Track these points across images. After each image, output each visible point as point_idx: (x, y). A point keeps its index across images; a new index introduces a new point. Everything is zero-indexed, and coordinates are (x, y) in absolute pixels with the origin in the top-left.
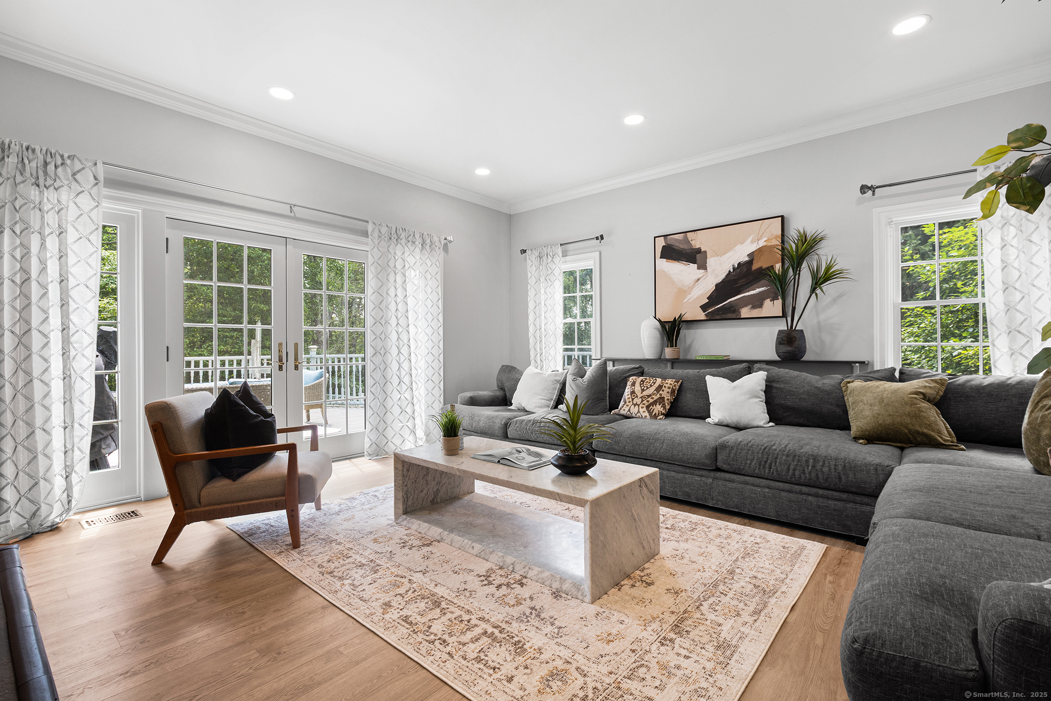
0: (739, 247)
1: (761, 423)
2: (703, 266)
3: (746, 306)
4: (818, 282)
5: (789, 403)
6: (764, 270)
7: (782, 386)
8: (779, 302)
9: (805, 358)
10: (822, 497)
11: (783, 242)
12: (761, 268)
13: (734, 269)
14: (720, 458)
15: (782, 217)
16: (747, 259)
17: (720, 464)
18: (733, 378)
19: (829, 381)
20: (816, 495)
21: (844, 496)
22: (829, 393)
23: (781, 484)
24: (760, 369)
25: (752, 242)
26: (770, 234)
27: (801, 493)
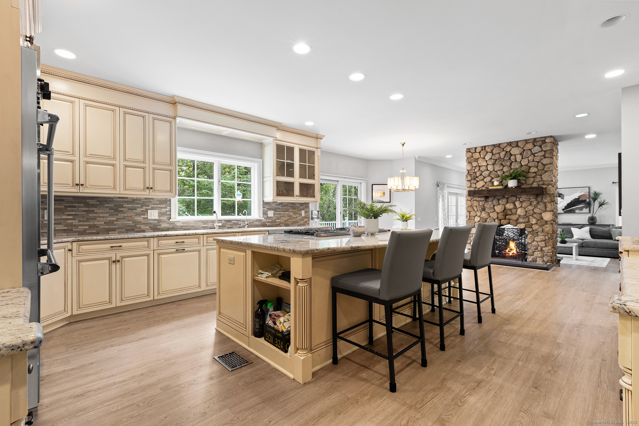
0: (575, 194)
1: (589, 238)
2: (563, 198)
3: (577, 210)
4: (601, 205)
5: (596, 234)
6: (583, 200)
7: (594, 230)
8: (588, 209)
9: (596, 224)
10: (609, 250)
11: (589, 193)
12: (582, 200)
13: (574, 200)
14: (583, 244)
15: (589, 187)
16: (578, 197)
17: (583, 246)
18: (580, 228)
19: (606, 229)
20: (607, 250)
21: (613, 250)
22: (606, 231)
23: (599, 249)
24: (587, 226)
25: (580, 193)
26: (585, 192)
27: (604, 250)
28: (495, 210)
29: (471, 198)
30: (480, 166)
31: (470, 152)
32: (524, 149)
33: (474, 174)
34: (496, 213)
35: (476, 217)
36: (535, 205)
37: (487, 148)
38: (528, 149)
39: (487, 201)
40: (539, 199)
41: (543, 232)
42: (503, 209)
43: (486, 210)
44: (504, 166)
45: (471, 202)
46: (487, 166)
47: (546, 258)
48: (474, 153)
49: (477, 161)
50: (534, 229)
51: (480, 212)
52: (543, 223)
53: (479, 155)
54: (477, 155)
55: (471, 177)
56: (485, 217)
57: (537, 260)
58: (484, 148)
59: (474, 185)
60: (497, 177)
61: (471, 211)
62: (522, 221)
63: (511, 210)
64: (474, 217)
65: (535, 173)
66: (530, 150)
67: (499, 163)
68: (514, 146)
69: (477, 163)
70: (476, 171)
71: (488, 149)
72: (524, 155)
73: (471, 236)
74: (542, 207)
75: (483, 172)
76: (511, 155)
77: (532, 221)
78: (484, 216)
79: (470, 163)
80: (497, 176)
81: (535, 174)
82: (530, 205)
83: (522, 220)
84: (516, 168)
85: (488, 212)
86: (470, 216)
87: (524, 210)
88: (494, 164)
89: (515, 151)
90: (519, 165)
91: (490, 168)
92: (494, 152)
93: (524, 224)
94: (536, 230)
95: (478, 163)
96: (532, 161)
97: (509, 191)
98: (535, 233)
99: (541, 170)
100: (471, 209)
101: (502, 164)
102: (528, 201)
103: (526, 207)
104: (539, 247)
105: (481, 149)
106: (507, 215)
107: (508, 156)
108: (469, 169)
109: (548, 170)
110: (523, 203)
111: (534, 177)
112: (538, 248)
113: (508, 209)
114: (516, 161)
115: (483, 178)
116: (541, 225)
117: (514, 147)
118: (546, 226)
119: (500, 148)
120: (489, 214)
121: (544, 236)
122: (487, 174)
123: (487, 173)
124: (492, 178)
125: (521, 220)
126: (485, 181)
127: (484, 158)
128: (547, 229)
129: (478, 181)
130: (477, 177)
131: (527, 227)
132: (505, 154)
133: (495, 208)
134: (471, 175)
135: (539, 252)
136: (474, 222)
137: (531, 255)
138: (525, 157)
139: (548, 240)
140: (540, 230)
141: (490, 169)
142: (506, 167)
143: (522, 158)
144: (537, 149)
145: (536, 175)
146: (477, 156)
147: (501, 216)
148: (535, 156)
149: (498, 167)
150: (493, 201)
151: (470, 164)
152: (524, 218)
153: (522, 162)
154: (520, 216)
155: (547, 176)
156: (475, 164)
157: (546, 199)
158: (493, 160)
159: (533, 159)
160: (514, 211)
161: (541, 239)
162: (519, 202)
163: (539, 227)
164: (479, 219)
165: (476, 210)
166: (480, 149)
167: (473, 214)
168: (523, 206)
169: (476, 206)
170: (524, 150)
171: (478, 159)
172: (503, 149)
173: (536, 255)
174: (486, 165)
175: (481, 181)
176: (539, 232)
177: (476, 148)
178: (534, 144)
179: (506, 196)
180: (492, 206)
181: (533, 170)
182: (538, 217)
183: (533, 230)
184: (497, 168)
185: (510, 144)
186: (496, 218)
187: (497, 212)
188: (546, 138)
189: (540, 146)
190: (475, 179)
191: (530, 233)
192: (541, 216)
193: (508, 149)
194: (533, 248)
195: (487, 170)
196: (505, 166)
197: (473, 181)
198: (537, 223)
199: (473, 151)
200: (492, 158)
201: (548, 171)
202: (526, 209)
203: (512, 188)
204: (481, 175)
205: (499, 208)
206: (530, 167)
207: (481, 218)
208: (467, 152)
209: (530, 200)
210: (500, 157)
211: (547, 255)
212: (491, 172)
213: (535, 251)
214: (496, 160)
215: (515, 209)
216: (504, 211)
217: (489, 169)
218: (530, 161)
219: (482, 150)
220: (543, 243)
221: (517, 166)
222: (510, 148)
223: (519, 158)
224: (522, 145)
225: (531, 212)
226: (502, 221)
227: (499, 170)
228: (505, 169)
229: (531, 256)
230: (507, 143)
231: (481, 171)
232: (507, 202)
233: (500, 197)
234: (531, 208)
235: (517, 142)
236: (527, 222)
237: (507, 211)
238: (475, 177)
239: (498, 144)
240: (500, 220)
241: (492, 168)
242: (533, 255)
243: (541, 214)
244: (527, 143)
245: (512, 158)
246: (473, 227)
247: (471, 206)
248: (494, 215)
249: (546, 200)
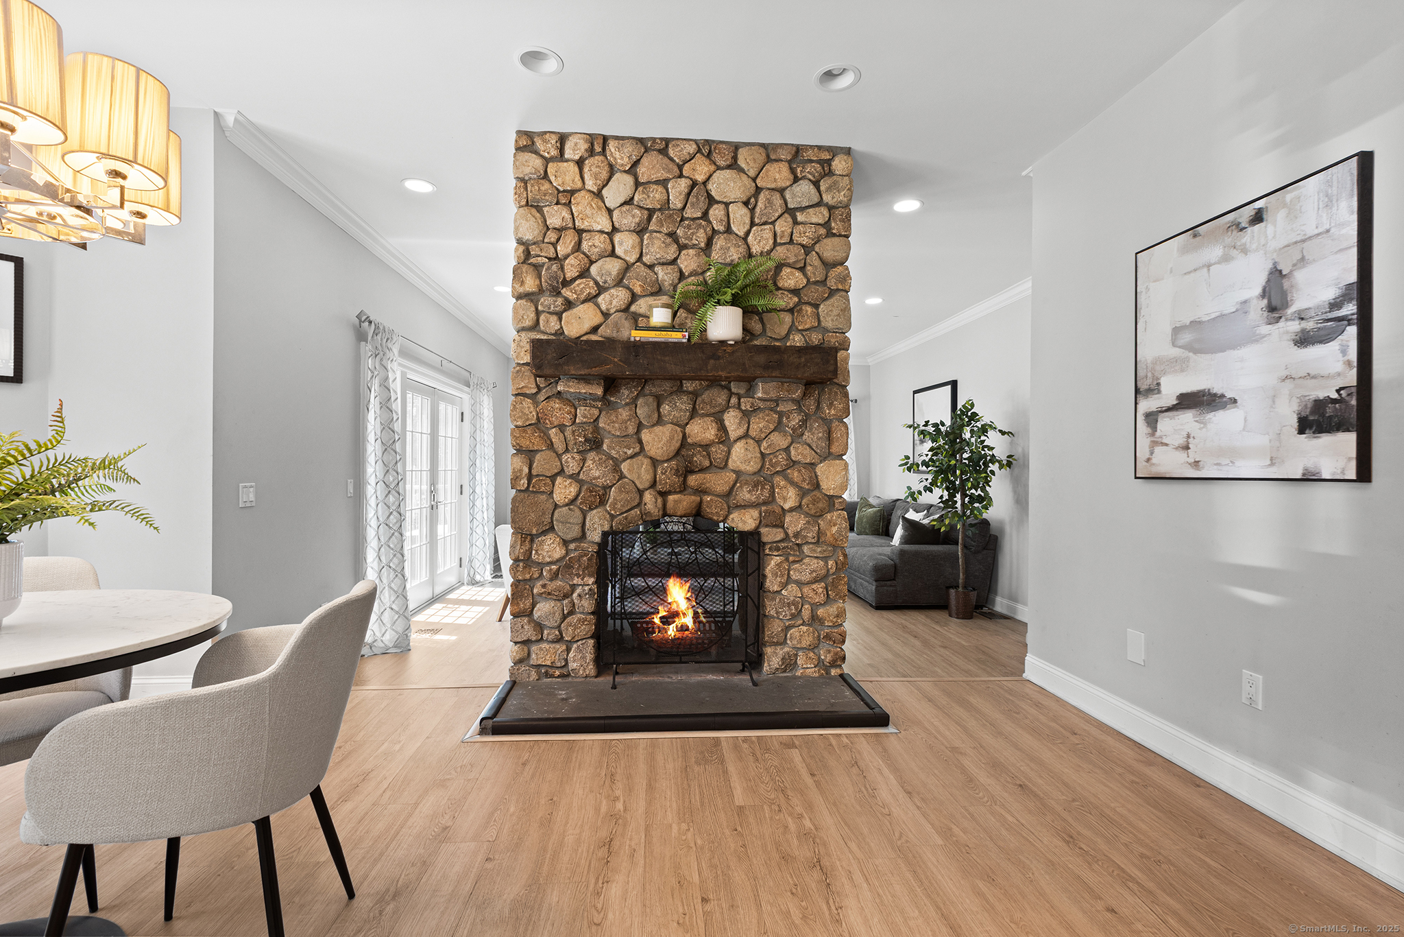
28: (642, 449)
29: (538, 386)
30: (580, 232)
31: (536, 153)
32: (760, 183)
33: (554, 268)
34: (646, 461)
35: (559, 480)
36: (794, 430)
37: (612, 146)
38: (773, 186)
39: (609, 402)
40: (811, 404)
41: (817, 543)
42: (678, 445)
43: (605, 447)
44: (682, 247)
45: (536, 404)
46: (610, 235)
47: (829, 652)
48: (552, 159)
49: (569, 204)
50: (790, 532)
51: (577, 457)
52: (820, 505)
53: (578, 178)
54: (565, 175)
55: (540, 277)
56: (600, 482)
57: (799, 662)
58: (598, 144)
59: (554, 319)
60: (652, 294)
61: (537, 451)
62: (748, 496)
63: (706, 447)
64: (548, 481)
65: (795, 292)
66: (782, 191)
67: (665, 230)
68: (722, 163)
69: (565, 213)
70: (562, 249)
71: (617, 155)
72: (758, 210)
73: (536, 575)
74: (819, 439)
75: (592, 262)
76: (711, 201)
77: (785, 499)
78: (597, 473)
79: (532, 205)
80: (654, 289)
81: (796, 299)
82: (779, 427)
83: (749, 492)
84: (728, 260)
85: (612, 458)
86: (530, 477)
87: (757, 448)
88: (640, 231)
89: (726, 186)
90: (742, 249)
91: (625, 245)
92: (644, 172)
93: (755, 513)
94: (797, 535)
95: (572, 214)
96: (786, 239)
97: (719, 358)
98: (791, 549)
99: (816, 283)
100: (534, 441)
101: (672, 235)
102: (771, 410)
103: (763, 436)
104: (806, 606)
105: (586, 146)
106: (692, 472)
107: (701, 205)
108: (528, 236)
109: (840, 287)
110: (753, 420)
111: (791, 311)
112: (801, 610)
113: (695, 445)
114: (728, 230)
115: (594, 292)
116: (813, 512)
117: (719, 168)
118: (829, 516)
119: (666, 160)
120: (616, 469)
121: (821, 558)
122: (614, 272)
123: (613, 267)
124: (634, 297)
125: (745, 495)
126: (604, 307)
127: (598, 195)
128: (834, 529)
129: (569, 305)
130: (566, 283)
131: (767, 526)
132: (689, 194)
133: (646, 436)
134: (537, 268)
135: (804, 628)
136: (551, 507)
137: (777, 644)
138: (764, 220)
139: (833, 574)
140: (811, 535)
141: (626, 252)
142: (691, 252)
143: (752, 224)
144: (802, 193)
145: (800, 303)
146: (568, 178)
147: (667, 477)
148: (796, 222)
149: (660, 248)
150: (634, 402)
151: (534, 211)
152: (756, 485)
153: (750, 238)
154: (738, 473)
155: (835, 312)
156: (556, 216)
157: (831, 405)
158: (637, 212)
159: (792, 233)
160: (718, 452)
161: (814, 575)
162: (740, 415)
163: (808, 522)
164: (573, 490)
165: (560, 447)
166: (583, 146)
167: (544, 465)
168: (752, 433)
169: (562, 428)
170: (758, 190)
171: (572, 192)
172: (680, 168)
173: (795, 642)
174: (608, 229)
175: (586, 305)
176: (807, 543)
177: (562, 139)
178: (793, 171)
179: (689, 386)
180: (631, 429)
181: (791, 279)
182: (804, 480)
183: (787, 534)
184: (657, 249)
185: (705, 151)
186: (647, 485)
187: (651, 458)
188: (834, 151)
189: (816, 184)
190: (559, 294)
191: (778, 549)
192: (813, 475)
193: (700, 169)
194: (786, 613)
195: (613, 254)
196: (685, 247)
197: (546, 301)
198: (800, 506)
199: (548, 148)
200: (632, 198)
201: (838, 290)
202: (764, 444)
203: (723, 343)
204: (584, 273)
205: (658, 440)
206: (779, 267)
207: (581, 483)
208: (519, 149)
209: (778, 405)
210: (668, 200)
211: (830, 639)
212: (628, 267)
213: (793, 626)
214: (651, 212)
215: (721, 443)
216: (678, 453)
217: (619, 251)
218: (778, 241)
219: (591, 152)
220: (819, 587)
221: (735, 254)
222: (706, 169)
223: (739, 216)
224: (752, 164)
225: (781, 457)
226: (671, 498)
227: (663, 264)
228: (688, 262)
229: (778, 648)
230: (695, 141)
231: (584, 254)
232: (694, 413)
233: (667, 386)
234: (779, 440)
235: (736, 147)
236: (765, 503)
237: (694, 455)
238: (556, 278)
239: (661, 139)
240: (663, 494)
241: (633, 247)
242: (784, 643)
243: (812, 465)
244: (769, 160)
245: (716, 213)
246: (544, 533)
247: (539, 425)
248: (637, 471)
249: (833, 412)
